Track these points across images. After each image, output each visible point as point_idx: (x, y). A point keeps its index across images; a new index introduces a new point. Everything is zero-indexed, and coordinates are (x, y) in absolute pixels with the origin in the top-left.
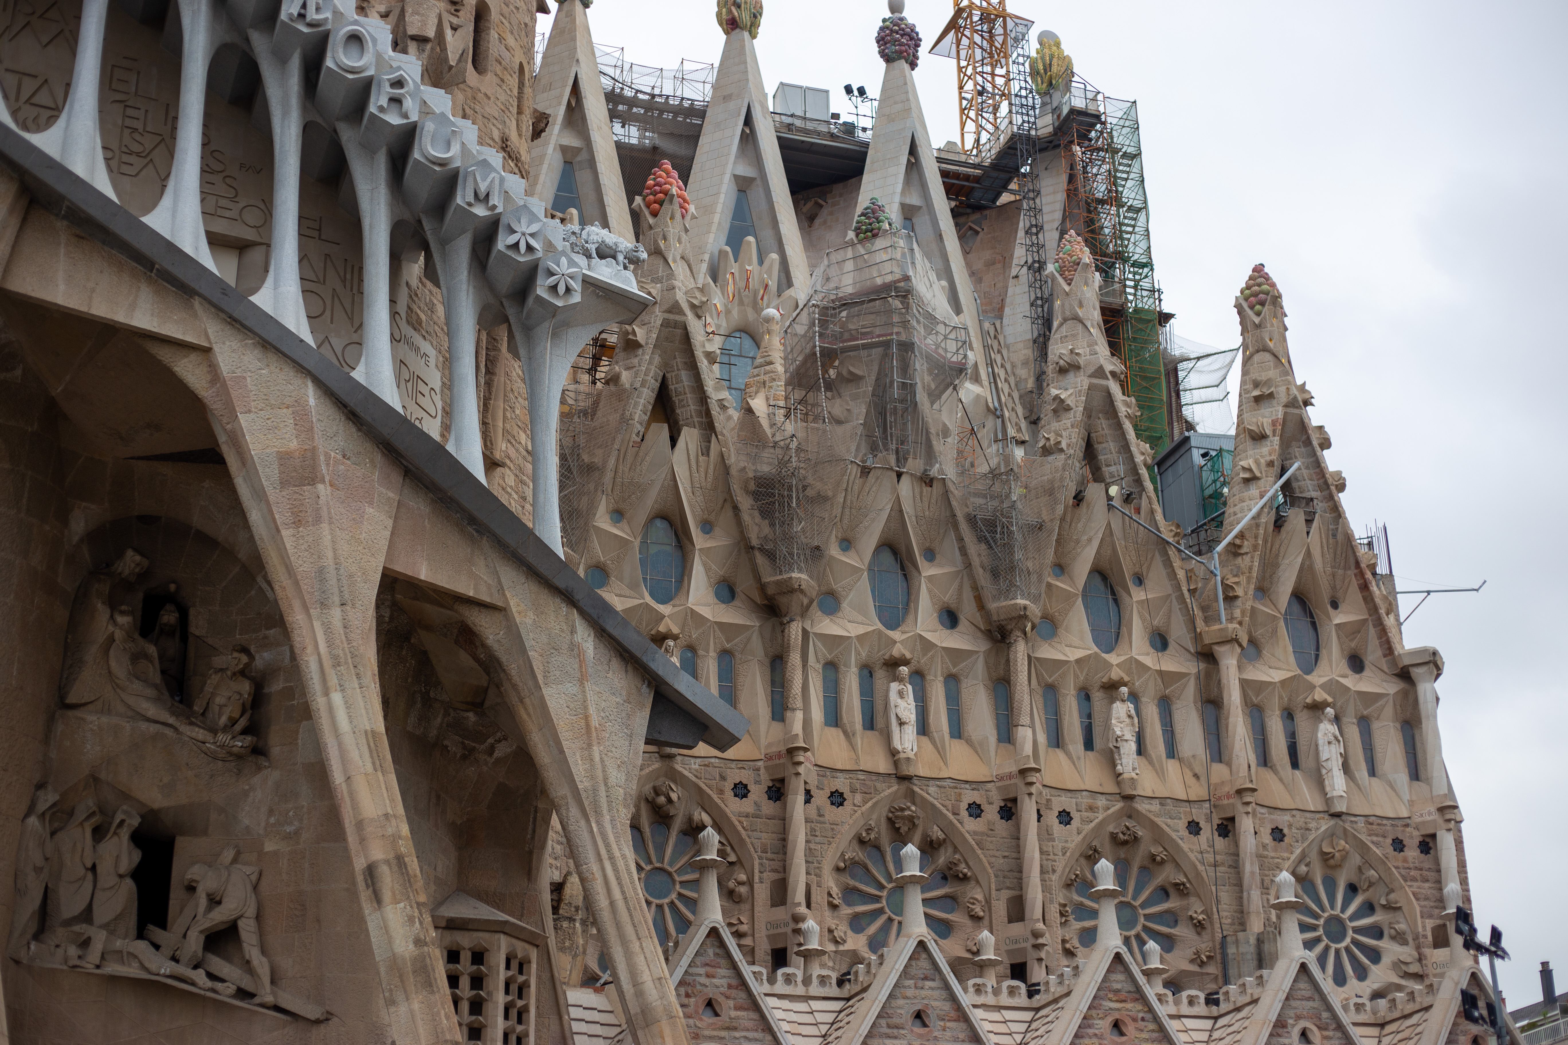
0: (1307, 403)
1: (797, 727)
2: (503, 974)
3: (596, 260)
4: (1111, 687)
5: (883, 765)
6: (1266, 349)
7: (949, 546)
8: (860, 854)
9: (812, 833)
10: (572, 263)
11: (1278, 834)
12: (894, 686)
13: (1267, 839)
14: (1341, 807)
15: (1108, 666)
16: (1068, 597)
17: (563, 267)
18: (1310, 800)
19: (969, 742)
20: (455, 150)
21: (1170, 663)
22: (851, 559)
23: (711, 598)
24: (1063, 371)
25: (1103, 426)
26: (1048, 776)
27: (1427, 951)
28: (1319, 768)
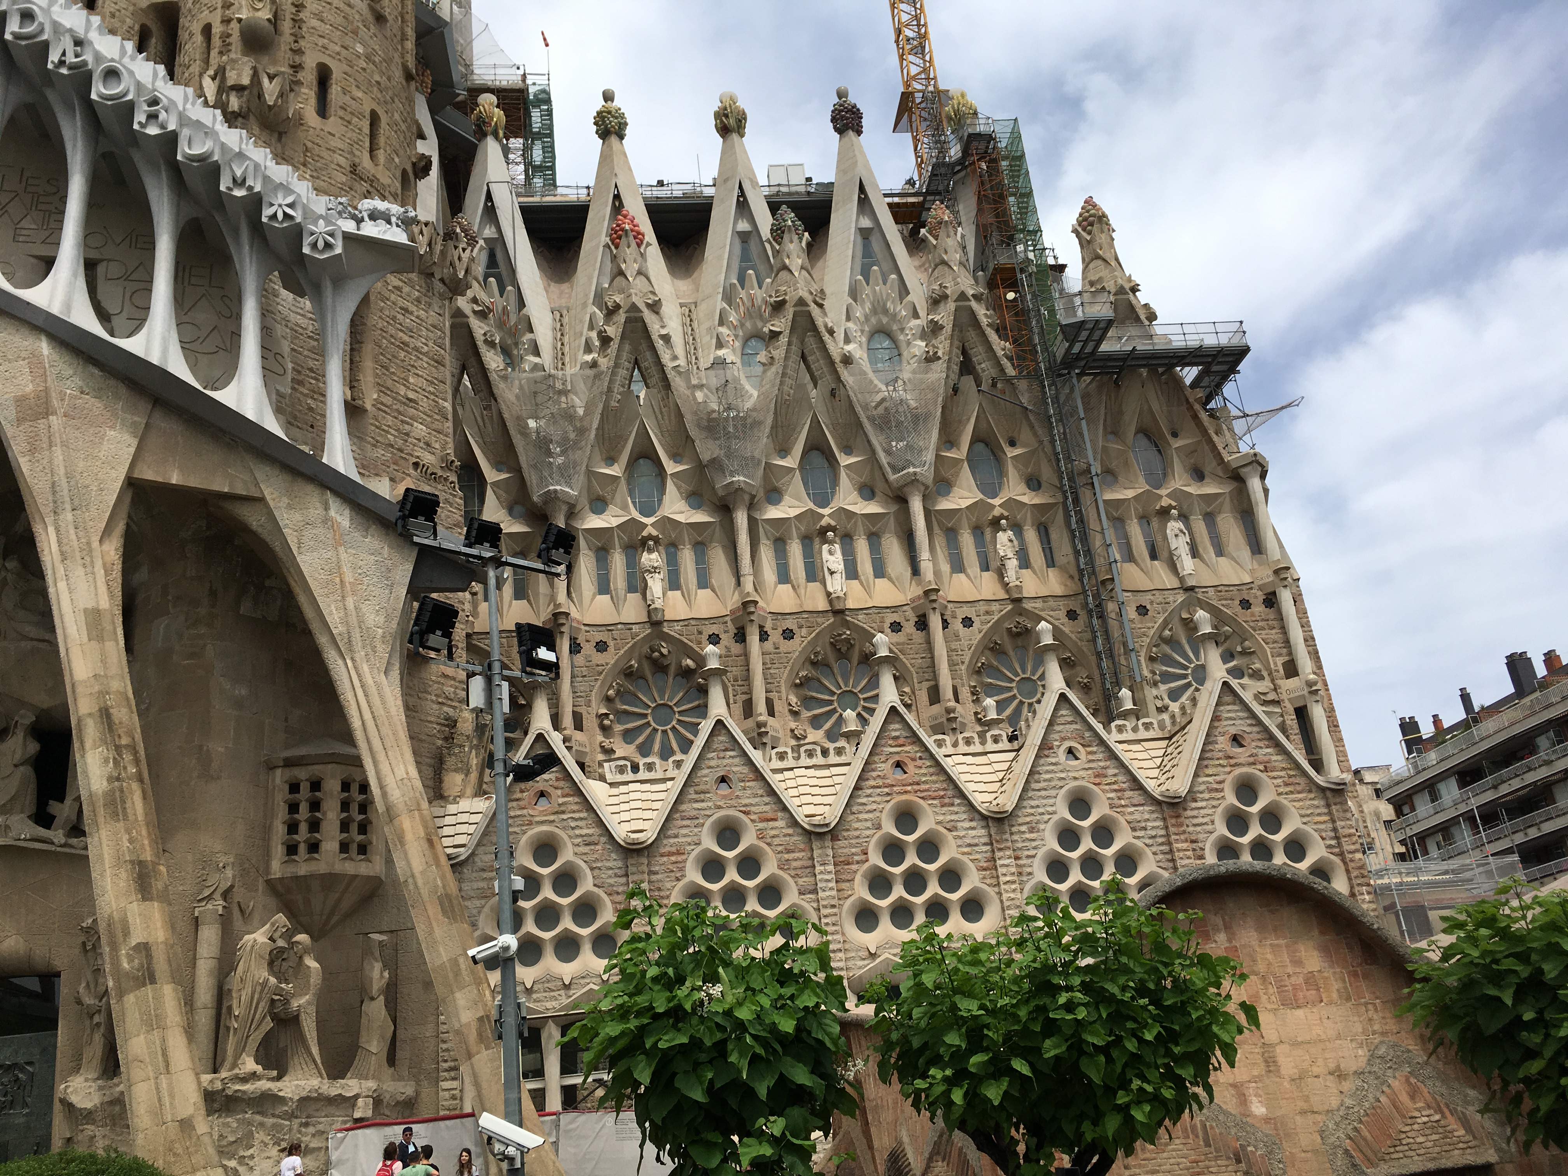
0: (1134, 289)
1: (750, 586)
3: (366, 222)
5: (822, 605)
6: (1100, 258)
7: (860, 441)
8: (812, 672)
9: (768, 662)
10: (329, 223)
11: (1142, 610)
12: (825, 547)
13: (1133, 615)
14: (1191, 582)
15: (993, 507)
16: (955, 463)
17: (322, 227)
18: (1166, 580)
19: (890, 579)
20: (211, 147)
21: (1043, 497)
22: (786, 463)
23: (682, 506)
25: (972, 335)
26: (950, 593)
27: (1279, 682)
28: (1171, 555)
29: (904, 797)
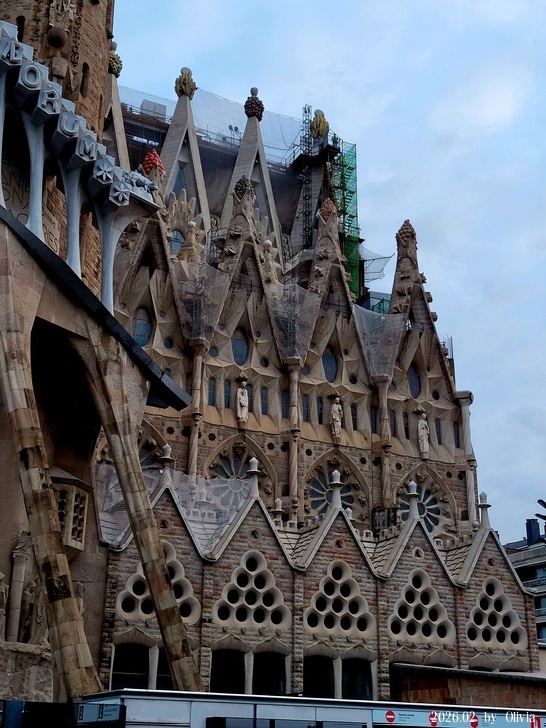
0: (424, 282)
1: (197, 405)
2: (74, 503)
3: (136, 187)
4: (332, 398)
5: (233, 424)
6: (408, 257)
7: (266, 331)
8: (220, 463)
9: (200, 451)
10: (126, 187)
11: (399, 466)
12: (240, 390)
13: (394, 468)
15: (331, 388)
16: (316, 357)
17: (122, 188)
18: (413, 453)
19: (270, 417)
20: (76, 129)
21: (358, 389)
22: (223, 333)
23: (163, 345)
24: (321, 259)
25: (336, 285)
26: (302, 434)
27: (459, 521)
28: (418, 438)
29: (339, 560)
